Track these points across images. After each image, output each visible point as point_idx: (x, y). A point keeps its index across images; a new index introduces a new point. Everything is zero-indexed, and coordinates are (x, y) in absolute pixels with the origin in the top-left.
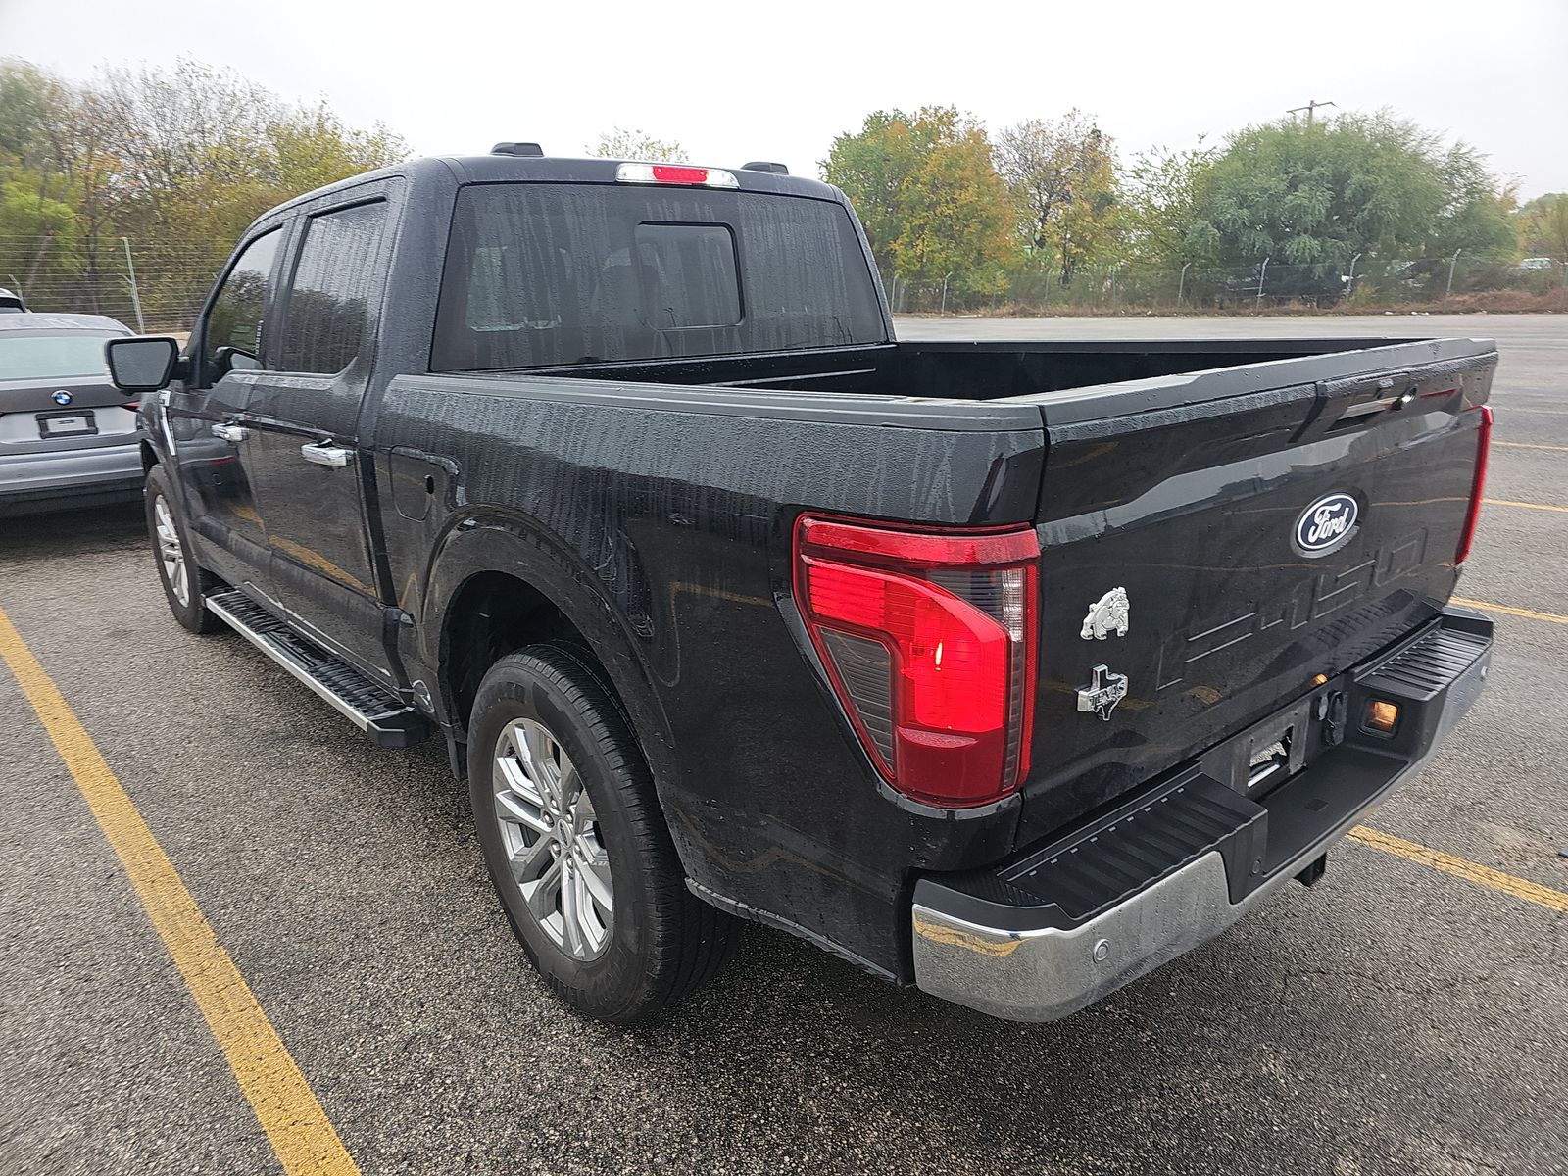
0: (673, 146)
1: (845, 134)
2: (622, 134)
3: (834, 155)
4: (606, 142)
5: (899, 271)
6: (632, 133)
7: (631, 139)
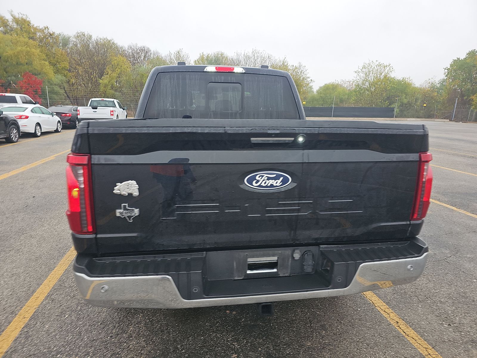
0: (388, 65)
1: (457, 58)
2: (371, 62)
3: (451, 65)
4: (365, 65)
5: (473, 106)
6: (375, 61)
7: (374, 63)
